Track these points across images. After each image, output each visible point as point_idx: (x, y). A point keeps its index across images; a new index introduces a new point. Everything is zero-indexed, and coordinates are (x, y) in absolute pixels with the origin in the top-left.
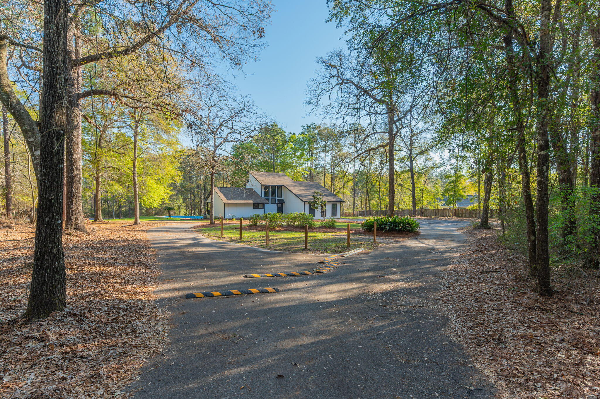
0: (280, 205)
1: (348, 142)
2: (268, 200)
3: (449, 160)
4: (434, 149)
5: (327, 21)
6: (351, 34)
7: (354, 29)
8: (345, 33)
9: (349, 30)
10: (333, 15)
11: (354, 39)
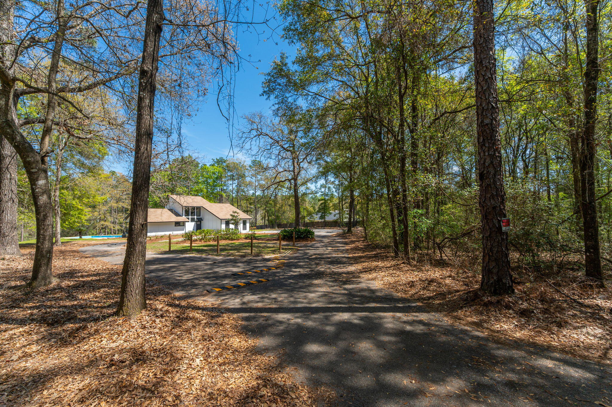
0: (199, 223)
1: (250, 173)
2: (188, 219)
3: (321, 189)
4: (311, 182)
5: (260, 95)
6: (277, 106)
7: (278, 103)
8: (273, 105)
9: (276, 104)
10: (264, 92)
11: (278, 109)
